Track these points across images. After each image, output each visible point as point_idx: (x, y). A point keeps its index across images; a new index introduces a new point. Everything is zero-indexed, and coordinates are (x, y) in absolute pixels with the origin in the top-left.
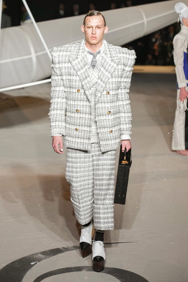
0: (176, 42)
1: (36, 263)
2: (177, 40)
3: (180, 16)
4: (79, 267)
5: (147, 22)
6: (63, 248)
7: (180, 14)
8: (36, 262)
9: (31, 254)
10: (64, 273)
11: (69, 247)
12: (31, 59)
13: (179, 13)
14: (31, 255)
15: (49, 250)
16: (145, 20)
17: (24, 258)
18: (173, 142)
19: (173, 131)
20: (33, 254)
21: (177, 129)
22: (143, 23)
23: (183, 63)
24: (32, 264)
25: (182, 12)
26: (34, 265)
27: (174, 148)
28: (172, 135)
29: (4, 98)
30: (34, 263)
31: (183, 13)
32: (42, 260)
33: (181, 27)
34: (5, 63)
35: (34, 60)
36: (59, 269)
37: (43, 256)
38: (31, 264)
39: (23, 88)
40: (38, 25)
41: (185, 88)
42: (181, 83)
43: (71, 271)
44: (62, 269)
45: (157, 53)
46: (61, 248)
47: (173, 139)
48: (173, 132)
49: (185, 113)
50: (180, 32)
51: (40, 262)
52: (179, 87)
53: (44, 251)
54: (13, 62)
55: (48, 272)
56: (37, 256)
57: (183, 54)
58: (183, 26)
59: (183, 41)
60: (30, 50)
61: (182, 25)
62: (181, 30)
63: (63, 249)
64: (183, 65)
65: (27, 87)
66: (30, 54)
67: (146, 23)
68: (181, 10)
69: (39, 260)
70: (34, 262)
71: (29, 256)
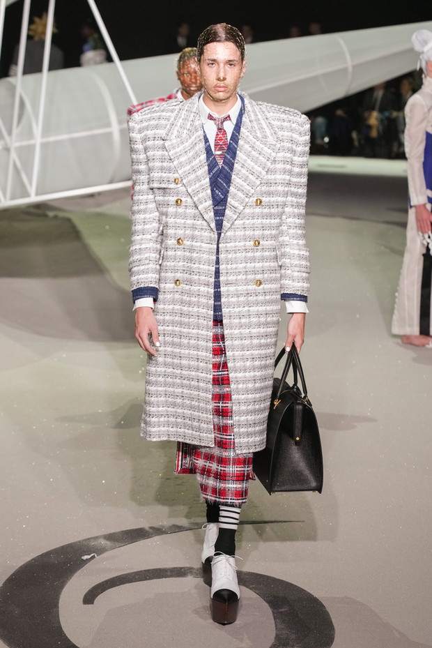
0: (411, 111)
1: (93, 557)
2: (413, 105)
3: (421, 57)
4: (182, 568)
5: (354, 67)
6: (151, 528)
7: (423, 53)
8: (92, 555)
9: (85, 538)
10: (149, 579)
11: (163, 527)
12: (109, 136)
13: (420, 51)
14: (85, 540)
15: (122, 531)
16: (349, 64)
17: (70, 546)
18: (395, 317)
19: (397, 294)
20: (88, 539)
21: (406, 291)
22: (346, 70)
23: (423, 156)
24: (85, 557)
25: (426, 49)
26: (88, 560)
27: (396, 330)
28: (394, 303)
29: (51, 214)
30: (89, 557)
31: (428, 51)
32: (107, 550)
33: (424, 81)
34: (56, 143)
35: (117, 136)
36: (141, 571)
37: (108, 543)
38: (83, 558)
39: (91, 196)
40: (124, 67)
41: (424, 205)
42: (417, 195)
43: (162, 577)
44: (145, 571)
45: (374, 134)
46: (147, 528)
47: (396, 311)
48: (395, 297)
49: (422, 258)
50: (420, 91)
51: (101, 556)
52: (412, 204)
53: (113, 531)
54: (72, 141)
55: (117, 577)
56: (96, 543)
57: (425, 137)
58: (428, 78)
59: (426, 110)
60: (107, 117)
61: (425, 77)
62: (423, 87)
63: (151, 530)
64: (422, 159)
65: (99, 194)
66: (109, 125)
67: (350, 69)
68: (423, 46)
69: (100, 551)
70: (89, 555)
71: (79, 542)
